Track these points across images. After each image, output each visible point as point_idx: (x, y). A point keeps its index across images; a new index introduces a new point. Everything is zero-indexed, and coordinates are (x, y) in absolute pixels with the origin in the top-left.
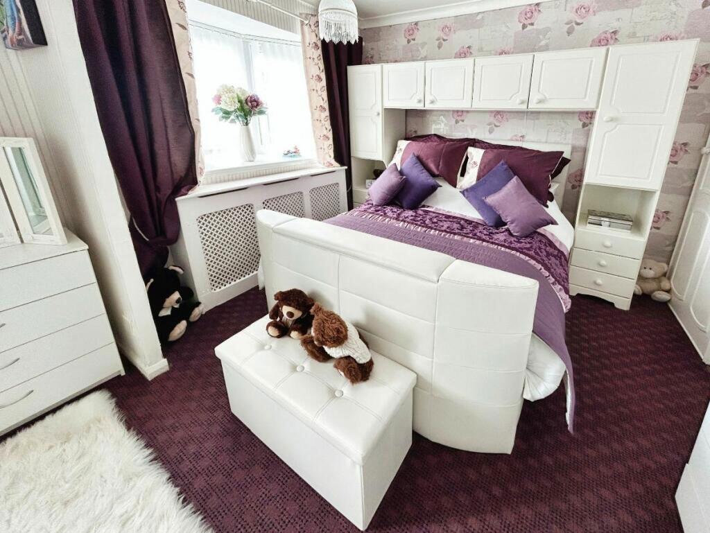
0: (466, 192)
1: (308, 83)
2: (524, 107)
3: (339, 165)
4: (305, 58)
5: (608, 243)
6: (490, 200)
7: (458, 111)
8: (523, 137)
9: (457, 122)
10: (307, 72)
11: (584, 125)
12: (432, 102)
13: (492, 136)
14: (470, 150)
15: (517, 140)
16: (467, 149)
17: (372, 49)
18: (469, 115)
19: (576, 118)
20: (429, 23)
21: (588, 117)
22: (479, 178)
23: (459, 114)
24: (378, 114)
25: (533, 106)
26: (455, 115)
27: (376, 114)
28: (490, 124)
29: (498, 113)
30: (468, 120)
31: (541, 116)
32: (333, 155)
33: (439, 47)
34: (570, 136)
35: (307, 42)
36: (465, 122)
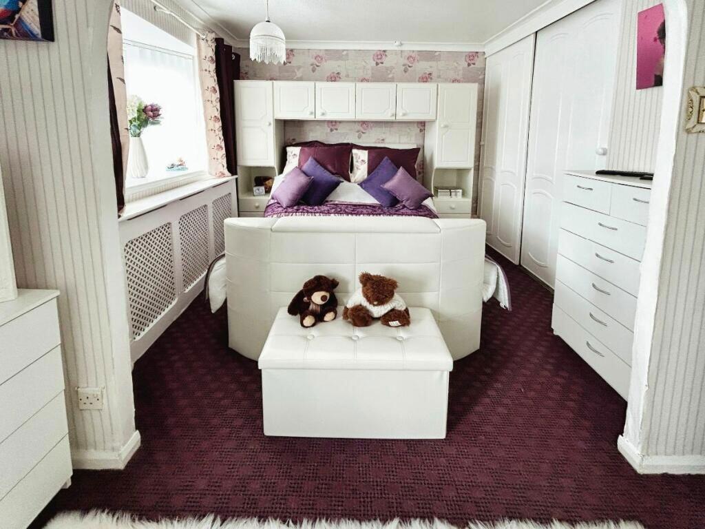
0: (362, 184)
1: (203, 94)
2: (393, 118)
3: (230, 174)
4: (201, 70)
5: (453, 206)
6: (388, 186)
7: (332, 122)
8: (383, 140)
9: (332, 130)
10: (202, 83)
11: (421, 131)
12: (323, 114)
13: (361, 140)
14: (355, 151)
15: (379, 143)
16: (351, 151)
17: (247, 66)
18: (341, 125)
19: (416, 125)
20: (303, 51)
21: (422, 125)
22: (369, 172)
23: (333, 124)
24: (270, 124)
25: (400, 118)
26: (330, 124)
27: (268, 124)
28: (358, 132)
29: (364, 122)
30: (342, 129)
31: (394, 125)
32: (225, 165)
33: (314, 71)
34: (413, 139)
35: (203, 55)
36: (339, 131)
